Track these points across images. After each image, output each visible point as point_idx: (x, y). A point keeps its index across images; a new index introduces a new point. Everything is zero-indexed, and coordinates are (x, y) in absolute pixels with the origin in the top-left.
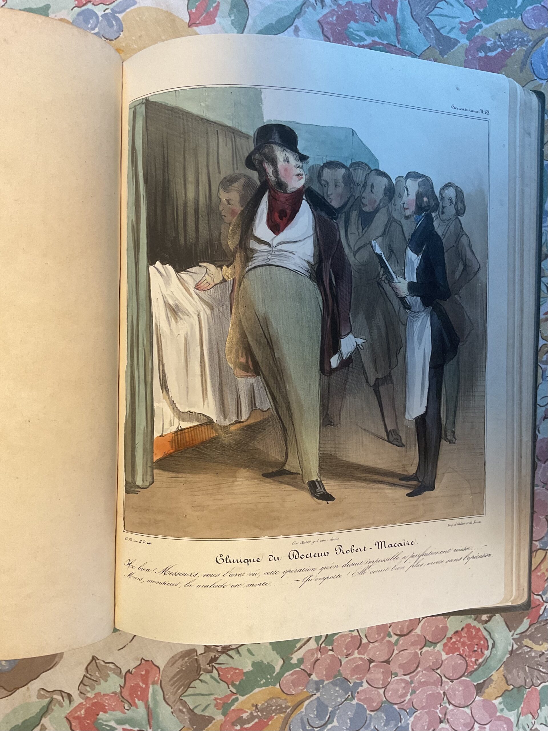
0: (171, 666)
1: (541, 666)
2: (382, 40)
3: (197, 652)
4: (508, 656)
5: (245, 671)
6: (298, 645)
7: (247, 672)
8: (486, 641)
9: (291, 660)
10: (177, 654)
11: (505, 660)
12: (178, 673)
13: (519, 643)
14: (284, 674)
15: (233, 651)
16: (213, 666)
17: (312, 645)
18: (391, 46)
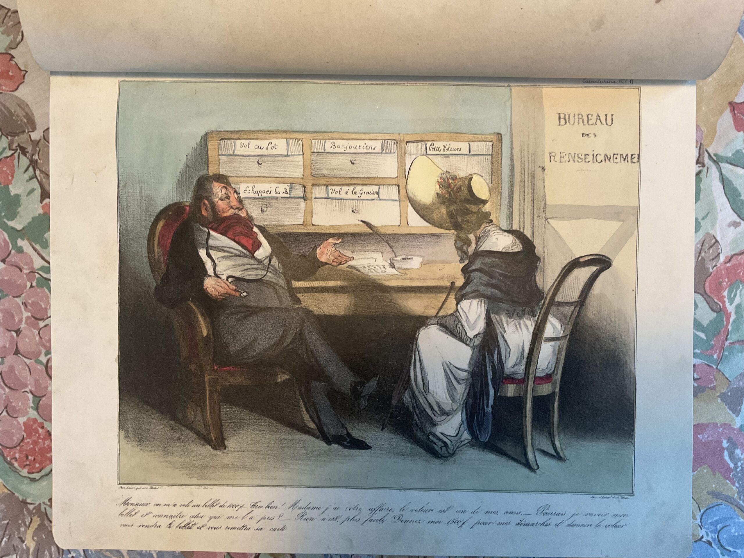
0: (17, 103)
1: (9, 539)
2: (733, 323)
3: (33, 131)
4: (21, 498)
5: (10, 186)
6: (38, 247)
7: (9, 189)
8: (38, 470)
9: (21, 238)
10: (31, 110)
11: (16, 494)
12: (9, 111)
13: (34, 511)
14: (6, 232)
15: (33, 173)
16: (17, 150)
17: (38, 263)
18: (726, 334)
